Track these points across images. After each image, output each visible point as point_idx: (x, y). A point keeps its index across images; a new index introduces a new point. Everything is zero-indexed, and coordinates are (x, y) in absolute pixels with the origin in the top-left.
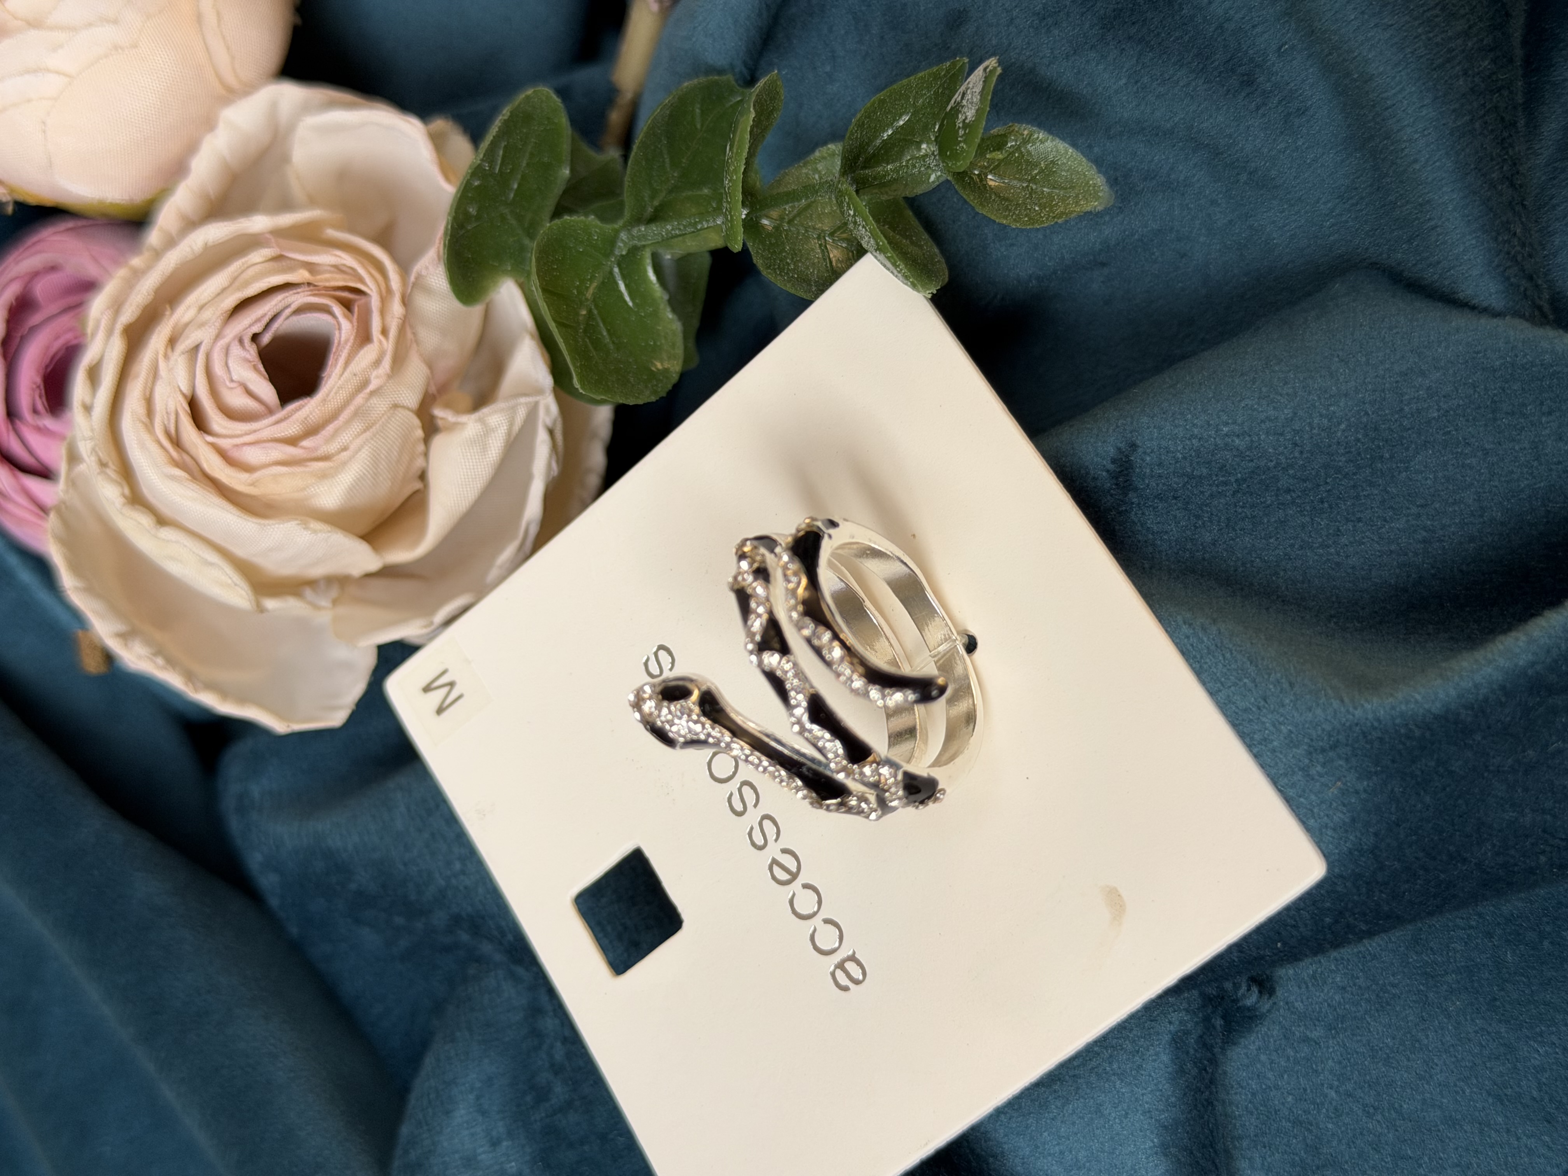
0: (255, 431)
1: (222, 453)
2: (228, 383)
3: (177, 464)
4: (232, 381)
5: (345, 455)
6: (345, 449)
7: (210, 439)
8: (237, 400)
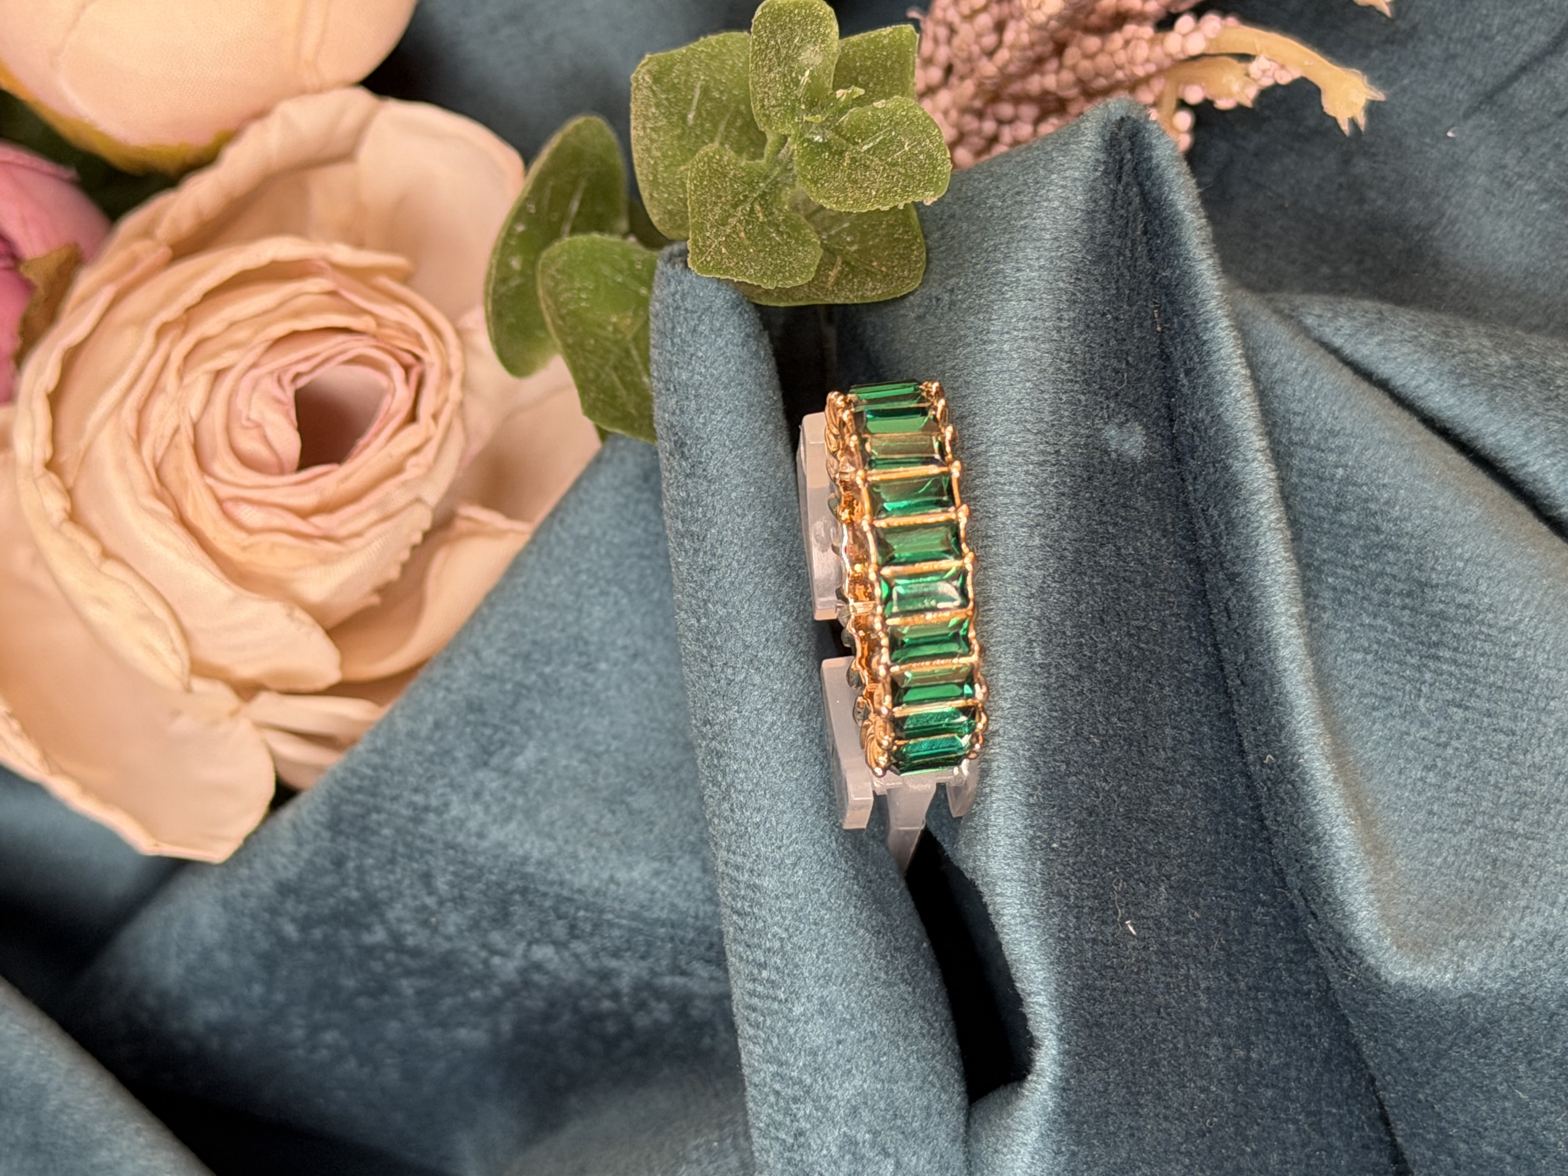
0: (267, 487)
1: (220, 502)
2: (244, 422)
3: (160, 498)
4: (248, 419)
5: (357, 542)
6: (358, 534)
7: (210, 481)
8: (249, 444)
